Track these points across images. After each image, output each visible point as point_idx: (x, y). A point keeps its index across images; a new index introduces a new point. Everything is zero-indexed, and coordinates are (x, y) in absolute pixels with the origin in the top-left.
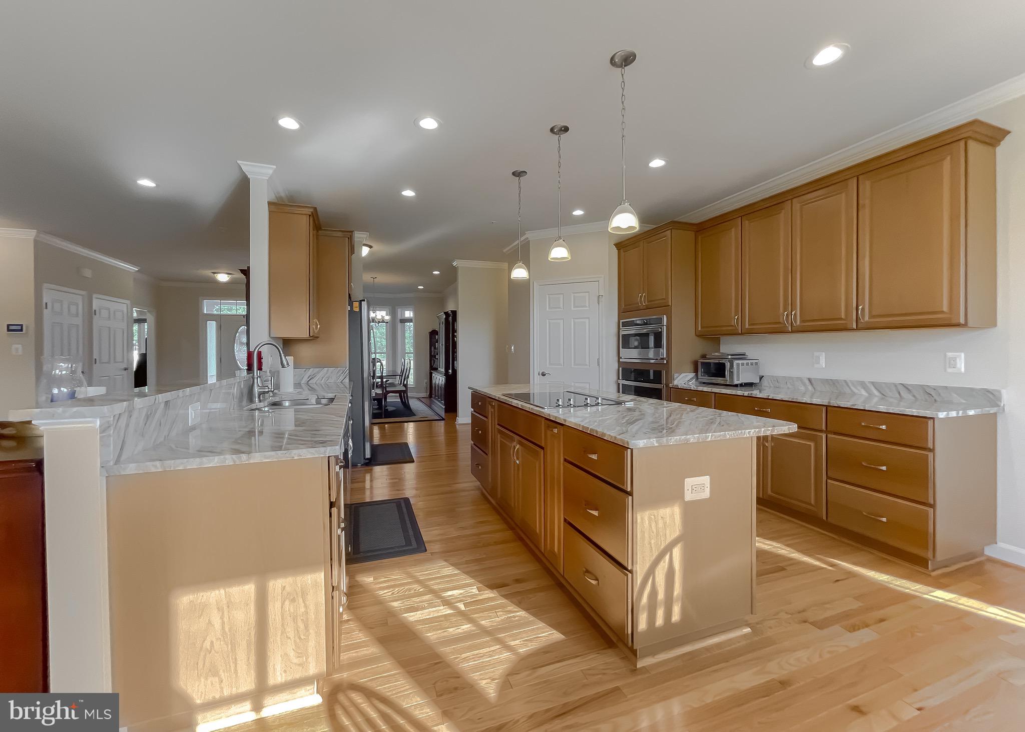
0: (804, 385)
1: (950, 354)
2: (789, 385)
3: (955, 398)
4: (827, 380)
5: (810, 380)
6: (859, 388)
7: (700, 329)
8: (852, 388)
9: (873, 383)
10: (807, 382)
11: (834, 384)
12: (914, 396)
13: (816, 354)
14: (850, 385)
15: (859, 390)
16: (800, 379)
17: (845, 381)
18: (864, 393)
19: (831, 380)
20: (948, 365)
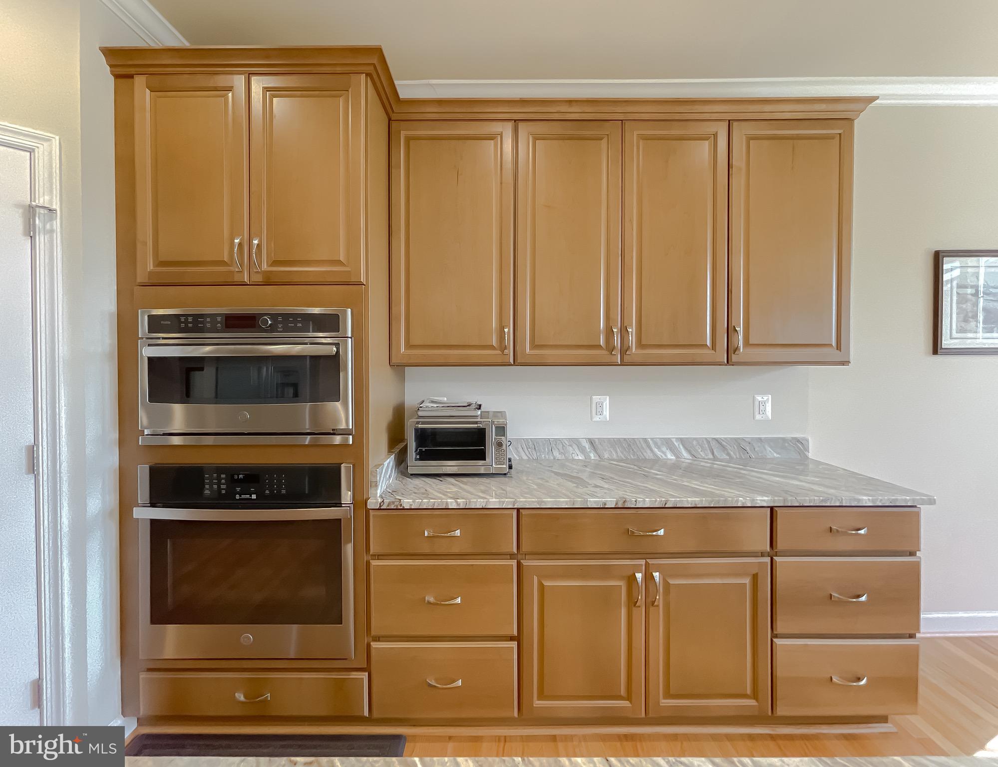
0: (582, 450)
1: (759, 398)
2: (556, 454)
3: (771, 453)
4: (619, 439)
5: (591, 442)
6: (664, 449)
7: (403, 350)
8: (656, 450)
9: (682, 441)
10: (587, 446)
11: (629, 445)
12: (728, 454)
13: (596, 398)
14: (652, 446)
15: (663, 452)
16: (575, 442)
17: (645, 440)
18: (670, 456)
19: (625, 439)
20: (757, 413)
